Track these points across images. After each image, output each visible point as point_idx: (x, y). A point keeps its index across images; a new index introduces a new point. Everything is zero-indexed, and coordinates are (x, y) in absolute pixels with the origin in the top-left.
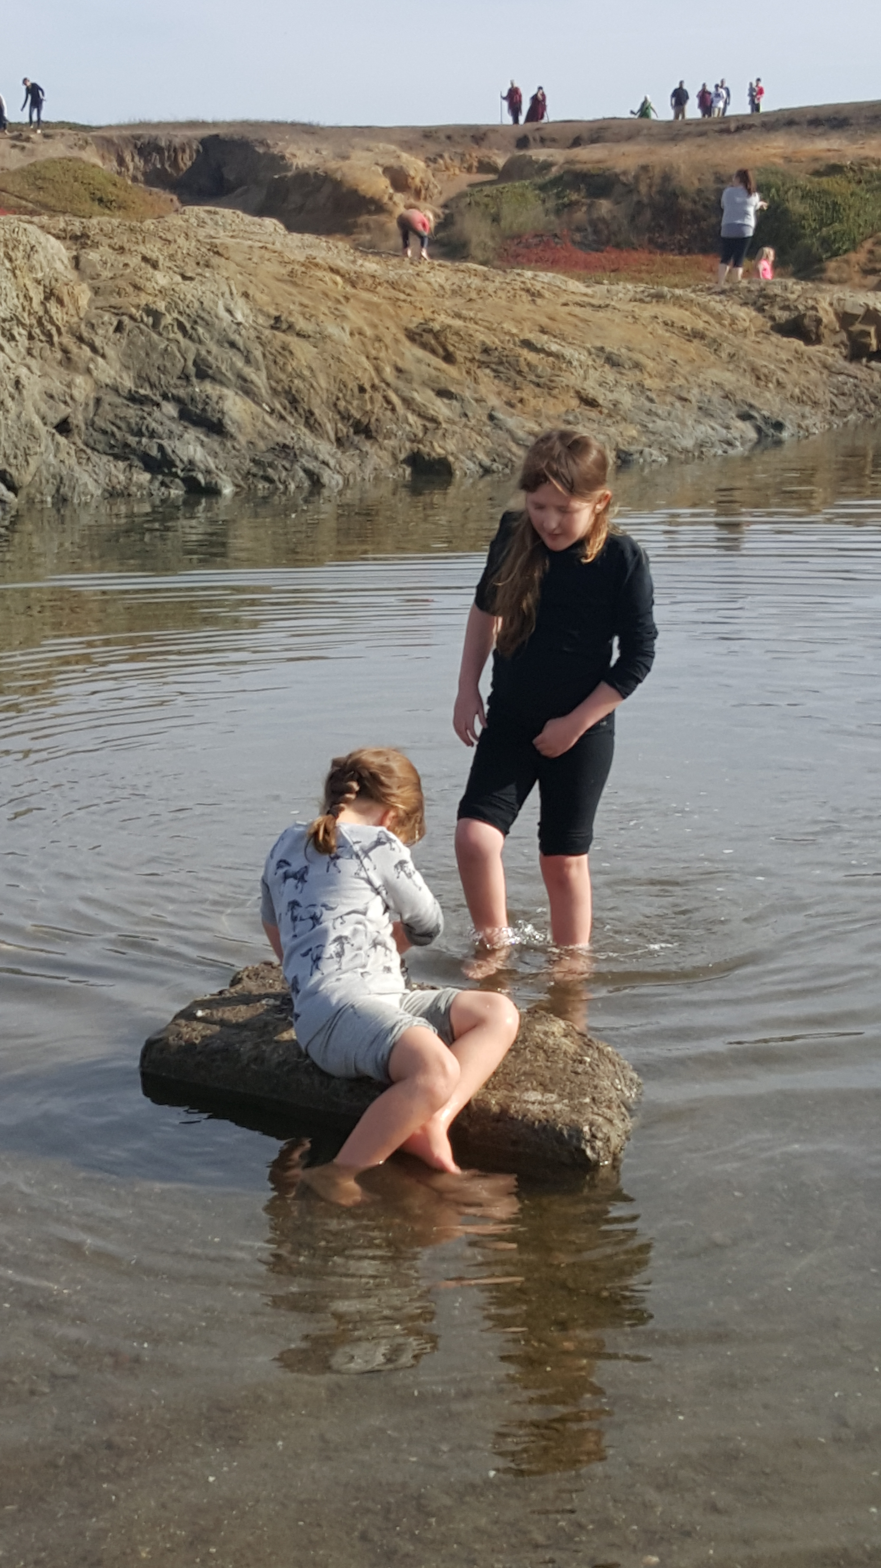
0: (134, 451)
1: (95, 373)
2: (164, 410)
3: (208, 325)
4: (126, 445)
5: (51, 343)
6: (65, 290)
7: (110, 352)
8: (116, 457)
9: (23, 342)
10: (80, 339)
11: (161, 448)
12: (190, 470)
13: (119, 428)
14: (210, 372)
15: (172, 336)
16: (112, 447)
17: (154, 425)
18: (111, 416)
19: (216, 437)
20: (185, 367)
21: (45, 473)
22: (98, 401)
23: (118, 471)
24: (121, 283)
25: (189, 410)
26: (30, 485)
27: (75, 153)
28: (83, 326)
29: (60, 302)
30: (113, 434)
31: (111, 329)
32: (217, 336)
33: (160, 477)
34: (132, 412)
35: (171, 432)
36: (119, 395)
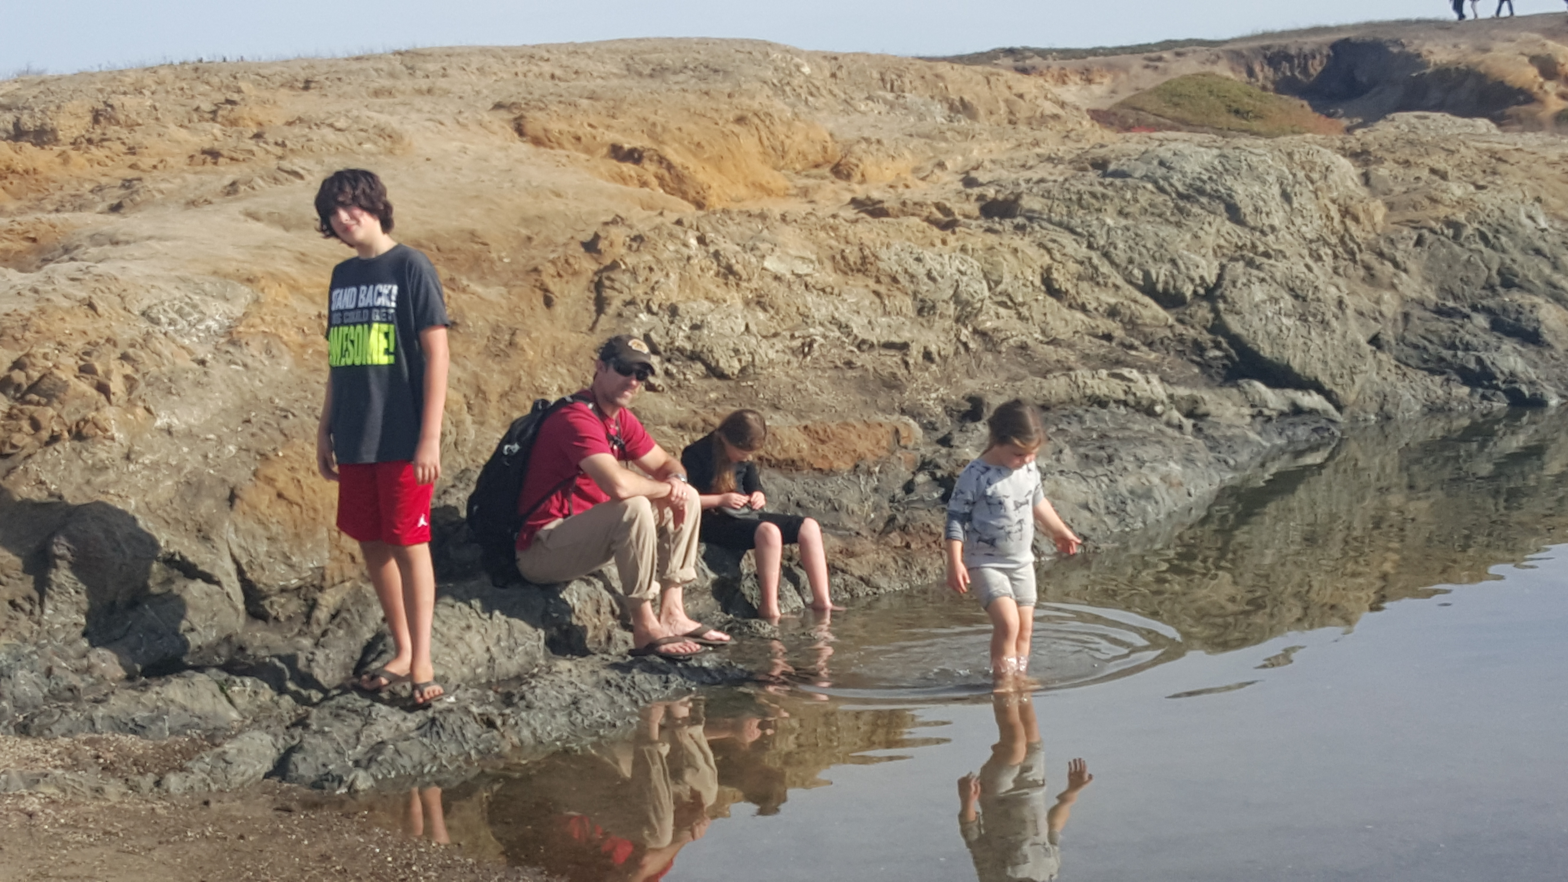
0: (1450, 365)
1: (1400, 288)
2: (1475, 321)
3: (1511, 233)
4: (1442, 359)
5: (1355, 261)
6: (1360, 207)
7: (1412, 266)
8: (1432, 372)
9: (1329, 260)
10: (1381, 255)
11: (1479, 361)
12: (1511, 382)
13: (1430, 342)
14: (1517, 281)
15: (1473, 246)
16: (1425, 361)
17: (1468, 337)
18: (1421, 331)
19: (1531, 347)
20: (1489, 277)
21: (1369, 392)
22: (1406, 316)
23: (1436, 386)
24: (1417, 197)
25: (1503, 322)
26: (1354, 403)
27: (1208, 68)
28: (1382, 242)
29: (1356, 219)
30: (1425, 349)
31: (1412, 243)
32: (1521, 244)
33: (1480, 390)
34: (1443, 326)
35: (1487, 344)
36: (1426, 309)
